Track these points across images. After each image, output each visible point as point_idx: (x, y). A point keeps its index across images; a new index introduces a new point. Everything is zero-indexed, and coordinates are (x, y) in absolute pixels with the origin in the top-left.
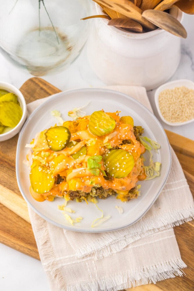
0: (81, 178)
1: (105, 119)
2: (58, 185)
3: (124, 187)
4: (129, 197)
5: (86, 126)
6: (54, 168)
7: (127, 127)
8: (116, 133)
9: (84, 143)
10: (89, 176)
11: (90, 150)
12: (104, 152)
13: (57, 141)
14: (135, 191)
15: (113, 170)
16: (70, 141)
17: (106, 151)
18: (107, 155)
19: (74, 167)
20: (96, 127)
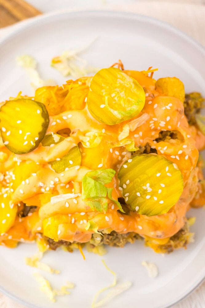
0: (69, 215)
1: (123, 87)
2: (23, 219)
3: (159, 233)
4: (170, 246)
5: (81, 100)
6: (14, 188)
7: (170, 105)
8: (145, 117)
9: (77, 138)
10: (86, 213)
11: (89, 157)
12: (120, 158)
13: (21, 132)
14: (184, 236)
15: (138, 197)
16: (47, 134)
17: (123, 157)
18: (125, 166)
19: (54, 191)
20: (102, 106)
